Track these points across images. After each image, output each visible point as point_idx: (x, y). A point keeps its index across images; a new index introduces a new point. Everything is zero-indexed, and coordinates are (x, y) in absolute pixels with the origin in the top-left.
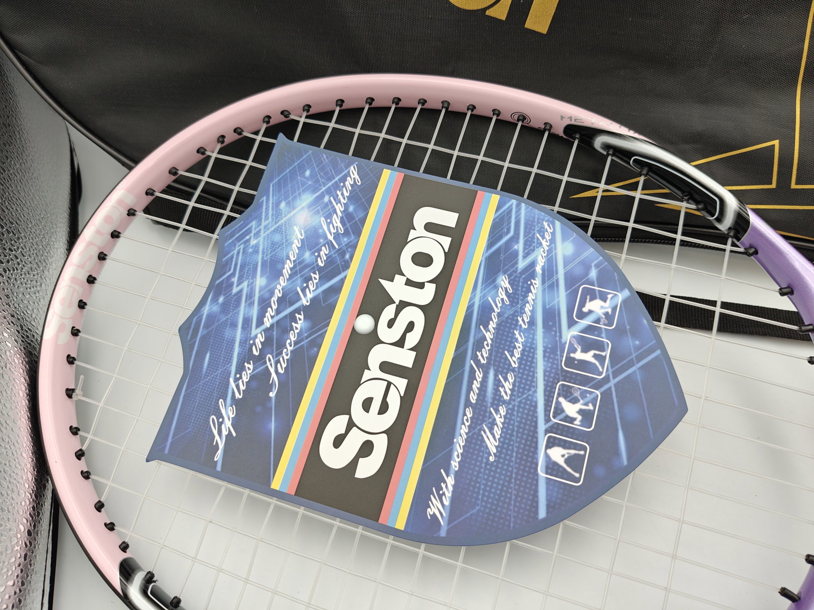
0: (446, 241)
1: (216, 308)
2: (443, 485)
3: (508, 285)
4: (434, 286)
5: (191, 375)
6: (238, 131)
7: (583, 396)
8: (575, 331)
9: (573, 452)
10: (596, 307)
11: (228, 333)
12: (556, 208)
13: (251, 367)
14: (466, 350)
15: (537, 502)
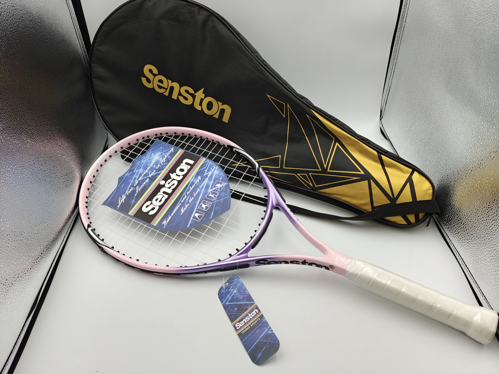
0: (189, 167)
1: (129, 175)
2: (168, 218)
3: (200, 179)
4: (182, 176)
5: (118, 188)
6: (148, 137)
7: (208, 204)
8: (212, 190)
9: (200, 215)
10: (219, 186)
11: (130, 180)
12: (219, 164)
13: (133, 188)
14: (185, 191)
15: (188, 224)
